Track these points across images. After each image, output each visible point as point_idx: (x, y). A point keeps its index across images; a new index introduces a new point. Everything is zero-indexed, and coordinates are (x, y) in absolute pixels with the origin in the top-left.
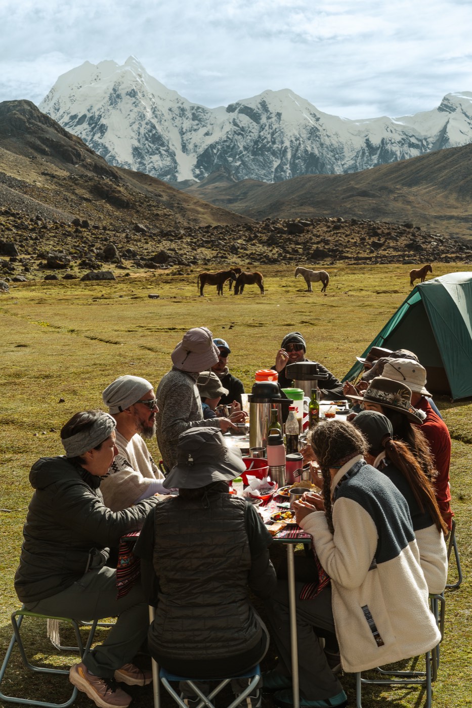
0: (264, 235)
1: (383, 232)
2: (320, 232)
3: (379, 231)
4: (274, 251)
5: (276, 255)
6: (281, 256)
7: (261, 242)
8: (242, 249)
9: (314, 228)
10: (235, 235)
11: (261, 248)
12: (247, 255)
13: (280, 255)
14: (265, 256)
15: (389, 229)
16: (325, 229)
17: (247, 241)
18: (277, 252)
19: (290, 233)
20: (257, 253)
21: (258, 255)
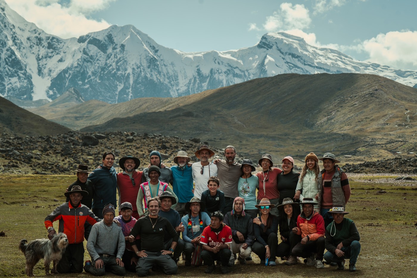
0: (59, 146)
1: (171, 146)
2: (112, 145)
3: (167, 145)
4: (66, 161)
5: (67, 165)
6: (72, 166)
7: (56, 153)
8: (35, 158)
9: (108, 141)
10: (32, 145)
11: (53, 158)
12: (39, 164)
13: (70, 164)
14: (56, 166)
15: (177, 143)
16: (118, 142)
17: (42, 151)
18: (69, 162)
19: (85, 145)
20: (49, 163)
21: (50, 164)
